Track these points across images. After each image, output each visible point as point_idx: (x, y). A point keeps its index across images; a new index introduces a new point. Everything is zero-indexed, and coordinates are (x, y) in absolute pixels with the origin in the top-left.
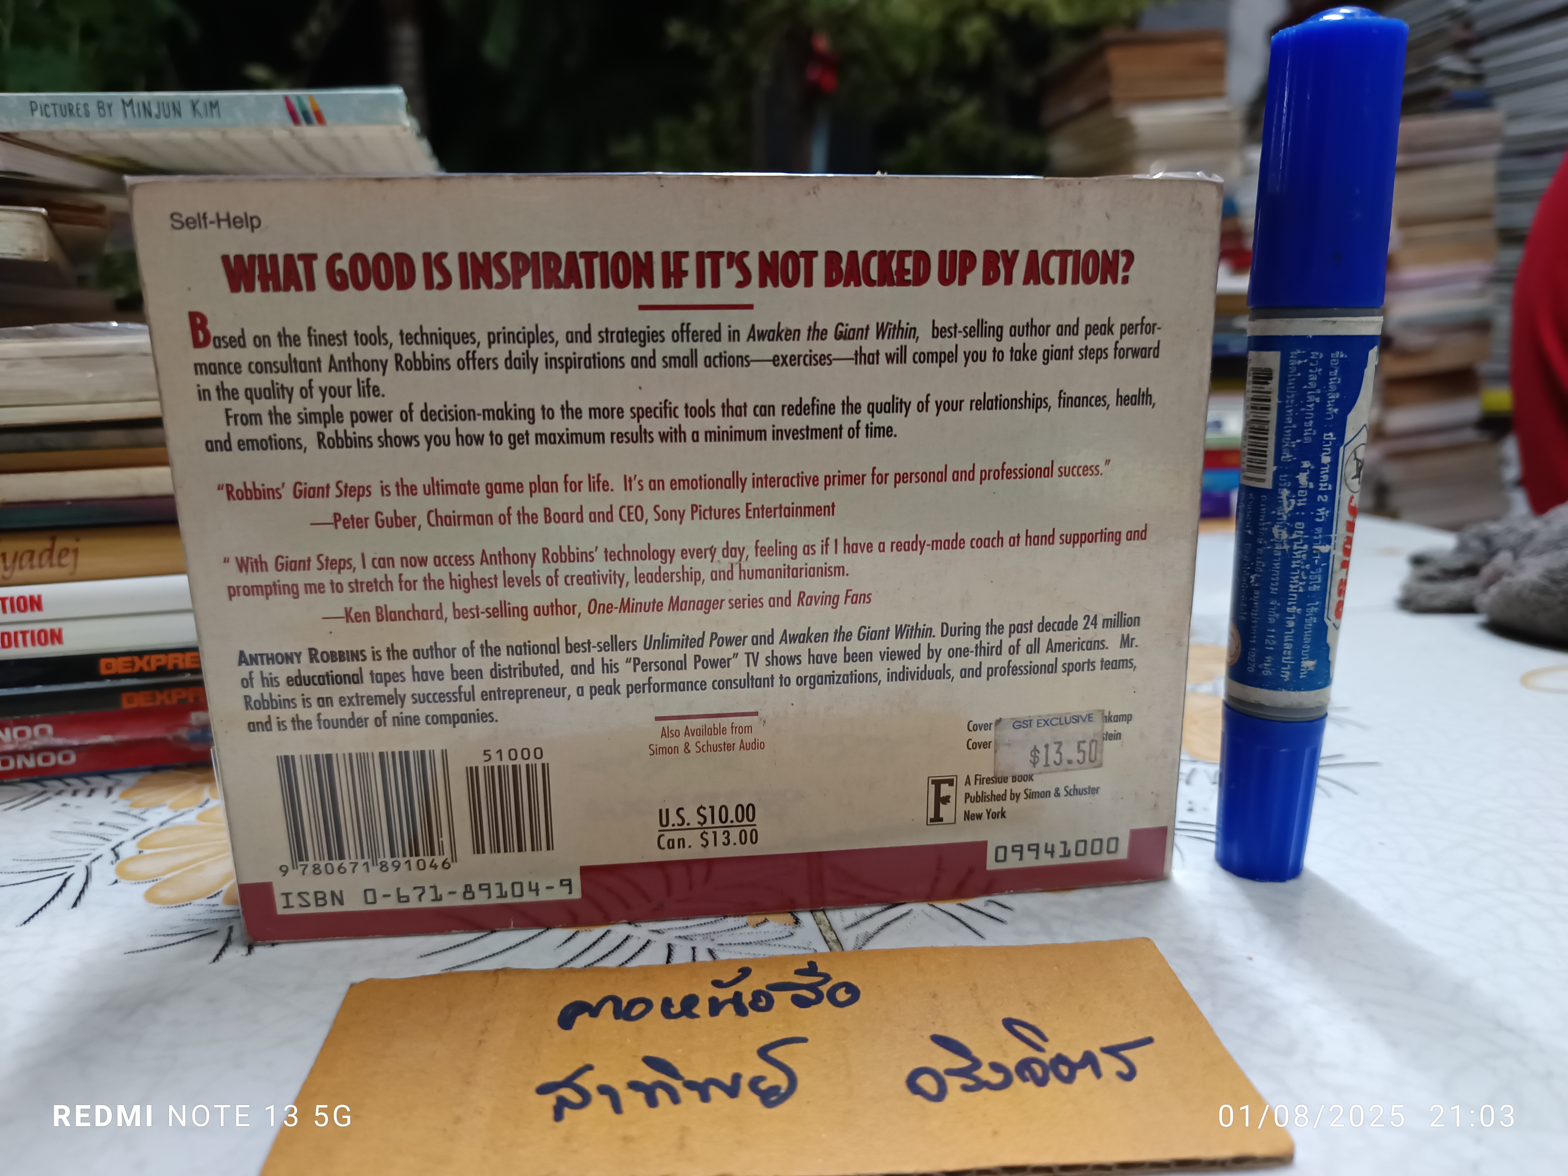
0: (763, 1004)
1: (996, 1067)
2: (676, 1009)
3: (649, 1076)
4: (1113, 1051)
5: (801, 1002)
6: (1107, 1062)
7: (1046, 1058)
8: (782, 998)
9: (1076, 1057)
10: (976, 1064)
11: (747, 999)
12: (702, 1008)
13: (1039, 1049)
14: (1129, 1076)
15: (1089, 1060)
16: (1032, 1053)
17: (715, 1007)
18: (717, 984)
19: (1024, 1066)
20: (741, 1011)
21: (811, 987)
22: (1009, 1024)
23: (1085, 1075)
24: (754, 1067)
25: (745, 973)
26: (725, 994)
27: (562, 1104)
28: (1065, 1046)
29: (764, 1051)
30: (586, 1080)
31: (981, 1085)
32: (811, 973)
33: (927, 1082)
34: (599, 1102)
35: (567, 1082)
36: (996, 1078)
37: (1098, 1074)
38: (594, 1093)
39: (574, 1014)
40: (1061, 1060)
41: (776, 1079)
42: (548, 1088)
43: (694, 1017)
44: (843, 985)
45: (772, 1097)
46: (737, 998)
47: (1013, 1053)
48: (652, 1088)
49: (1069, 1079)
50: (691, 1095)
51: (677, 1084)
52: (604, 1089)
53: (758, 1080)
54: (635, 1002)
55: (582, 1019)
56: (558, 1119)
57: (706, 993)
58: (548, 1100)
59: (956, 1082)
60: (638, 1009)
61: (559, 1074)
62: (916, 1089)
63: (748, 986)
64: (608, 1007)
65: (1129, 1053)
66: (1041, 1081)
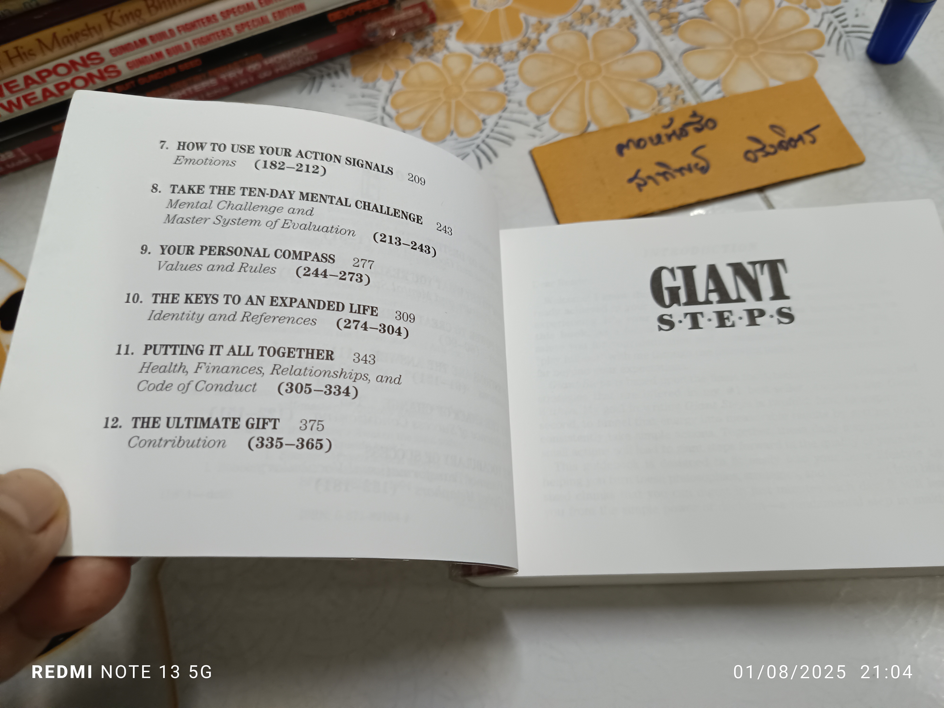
0: (684, 133)
1: (772, 146)
2: (655, 141)
3: (662, 170)
4: (808, 132)
5: (699, 130)
6: (808, 138)
7: (786, 139)
8: (690, 129)
9: (796, 137)
10: (764, 146)
11: (678, 132)
12: (664, 139)
13: (783, 136)
14: (814, 142)
15: (800, 138)
16: (780, 138)
17: (669, 137)
18: (665, 127)
19: (780, 143)
20: (679, 138)
21: (699, 122)
22: (772, 127)
23: (800, 144)
24: (693, 160)
25: (672, 120)
26: (669, 131)
27: (639, 186)
28: (792, 132)
29: (694, 152)
30: (642, 174)
31: (768, 154)
32: (694, 115)
33: (750, 156)
34: (650, 183)
35: (635, 177)
36: (772, 150)
37: (804, 143)
38: (646, 180)
39: (620, 149)
40: (791, 140)
41: (702, 164)
42: (631, 180)
43: (663, 143)
44: (710, 120)
45: (704, 170)
46: (674, 133)
47: (775, 139)
48: (664, 174)
49: (795, 146)
50: (678, 175)
51: (671, 171)
52: (650, 177)
53: (696, 165)
54: (640, 140)
55: (625, 151)
56: (640, 190)
57: (663, 132)
58: (633, 185)
59: (760, 154)
60: (642, 143)
61: (631, 175)
62: (748, 159)
63: (677, 125)
64: (631, 145)
65: (814, 133)
66: (786, 149)
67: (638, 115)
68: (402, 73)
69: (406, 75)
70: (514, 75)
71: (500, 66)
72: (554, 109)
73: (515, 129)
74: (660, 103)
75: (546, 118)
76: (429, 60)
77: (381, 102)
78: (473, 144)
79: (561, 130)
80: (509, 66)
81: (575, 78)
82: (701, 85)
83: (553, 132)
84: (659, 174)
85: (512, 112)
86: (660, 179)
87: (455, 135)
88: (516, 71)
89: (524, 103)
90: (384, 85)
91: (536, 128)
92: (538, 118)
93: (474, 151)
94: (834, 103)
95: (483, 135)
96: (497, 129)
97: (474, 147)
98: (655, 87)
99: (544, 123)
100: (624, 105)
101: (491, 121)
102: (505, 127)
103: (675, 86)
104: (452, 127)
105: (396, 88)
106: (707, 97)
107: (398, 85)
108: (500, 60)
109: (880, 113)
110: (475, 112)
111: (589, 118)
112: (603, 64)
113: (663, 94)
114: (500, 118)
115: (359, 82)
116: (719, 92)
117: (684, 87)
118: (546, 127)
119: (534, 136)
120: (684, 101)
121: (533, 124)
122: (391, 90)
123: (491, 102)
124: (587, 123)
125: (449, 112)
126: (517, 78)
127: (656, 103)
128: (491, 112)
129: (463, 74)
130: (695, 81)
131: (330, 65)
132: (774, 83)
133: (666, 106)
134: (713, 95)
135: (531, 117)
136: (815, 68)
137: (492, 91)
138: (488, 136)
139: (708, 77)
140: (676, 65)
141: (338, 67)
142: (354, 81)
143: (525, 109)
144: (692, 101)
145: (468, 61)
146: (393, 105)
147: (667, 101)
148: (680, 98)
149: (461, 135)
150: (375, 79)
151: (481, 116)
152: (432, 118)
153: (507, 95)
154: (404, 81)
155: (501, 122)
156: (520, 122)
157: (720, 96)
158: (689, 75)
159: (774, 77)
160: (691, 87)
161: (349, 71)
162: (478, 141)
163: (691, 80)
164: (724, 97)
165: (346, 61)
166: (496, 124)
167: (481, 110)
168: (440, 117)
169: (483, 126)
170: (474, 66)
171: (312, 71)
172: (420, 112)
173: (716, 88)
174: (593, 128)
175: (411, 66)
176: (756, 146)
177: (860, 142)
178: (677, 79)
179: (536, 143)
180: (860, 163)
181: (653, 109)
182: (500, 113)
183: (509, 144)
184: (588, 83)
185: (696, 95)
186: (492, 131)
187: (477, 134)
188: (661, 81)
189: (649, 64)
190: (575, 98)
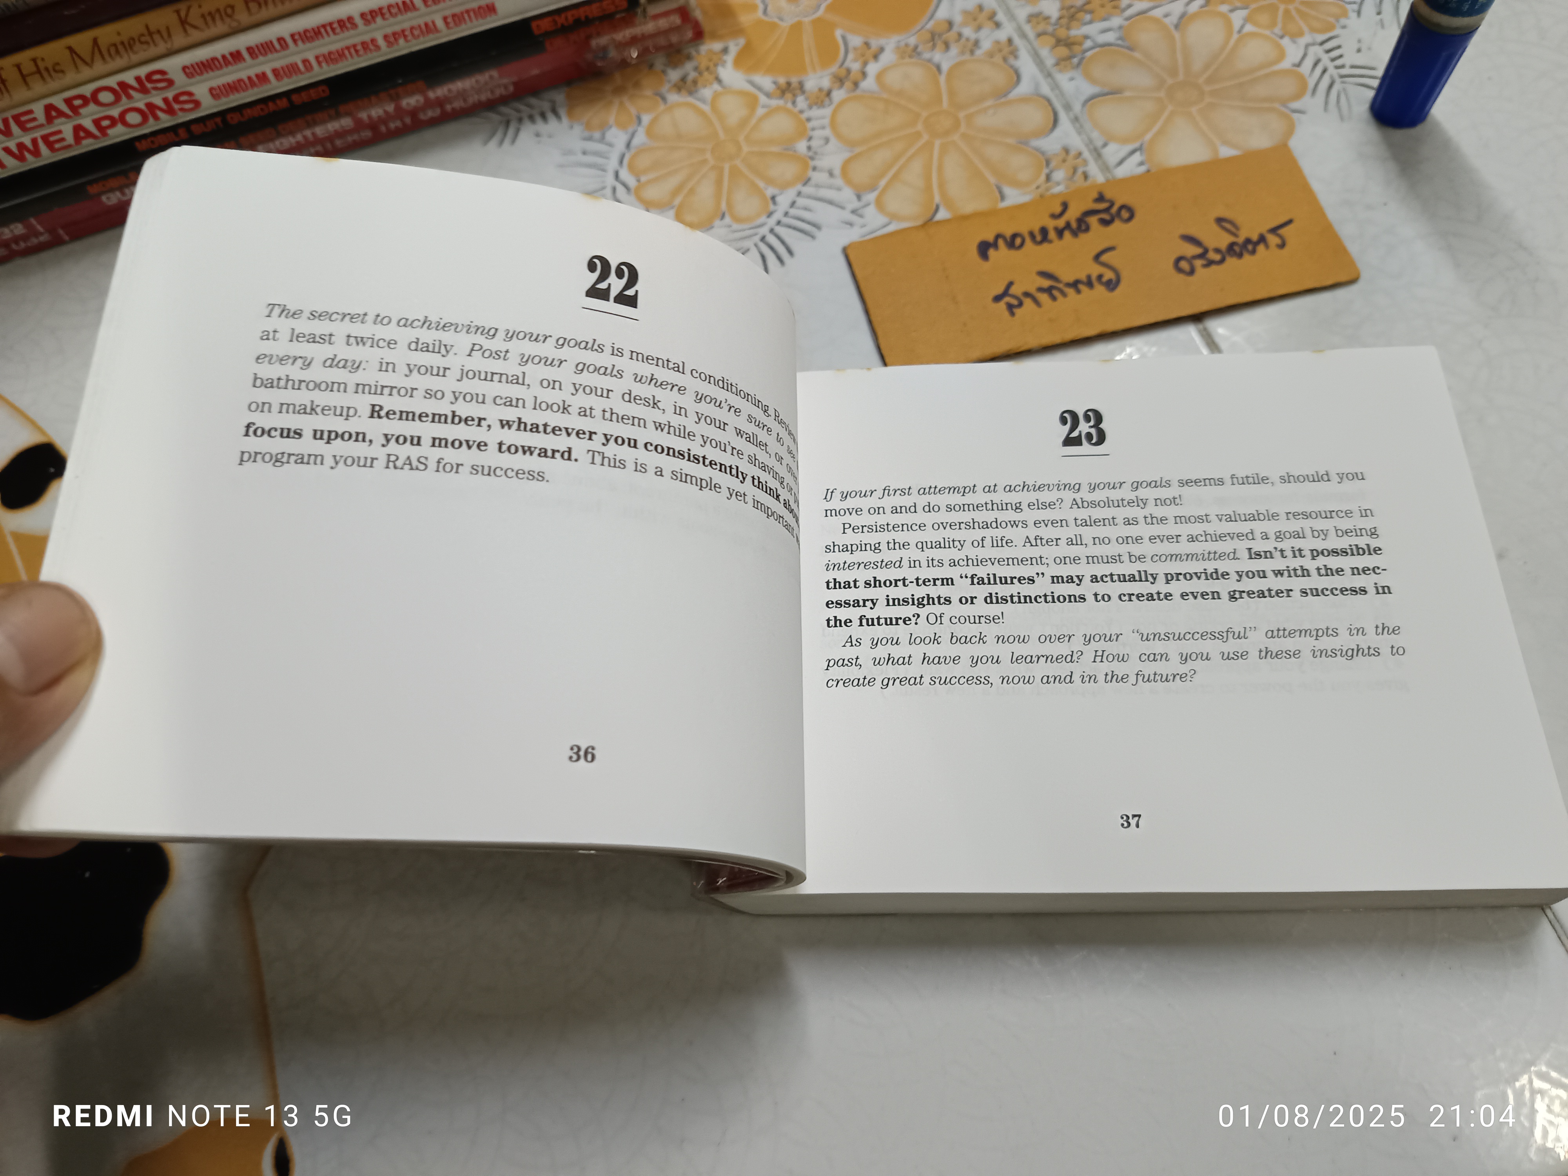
0: (1083, 227)
1: (1217, 251)
2: (1039, 238)
3: (1046, 283)
4: (1274, 230)
5: (1105, 223)
6: (1273, 240)
7: (1241, 240)
8: (1093, 221)
9: (1255, 237)
10: (1206, 251)
11: (1074, 225)
12: (1052, 235)
13: (1235, 235)
14: (1282, 246)
15: (1262, 239)
16: (1232, 239)
17: (1060, 233)
18: (1054, 216)
19: (1231, 247)
20: (1075, 234)
21: (1107, 210)
22: (1220, 221)
23: (1261, 248)
24: (1095, 270)
25: (1065, 206)
26: (1061, 223)
27: (1010, 308)
28: (1249, 230)
29: (1097, 257)
30: (1016, 290)
31: (1210, 263)
32: (1101, 198)
33: (1184, 265)
34: (1028, 302)
35: (1005, 293)
36: (1217, 257)
37: (1267, 246)
38: (1022, 298)
39: (984, 249)
40: (1248, 241)
41: (1109, 275)
42: (997, 299)
43: (1050, 242)
44: (1123, 207)
45: (1111, 285)
46: (1068, 225)
47: (1224, 240)
48: (1049, 290)
49: (1253, 252)
50: (1070, 291)
51: (1061, 286)
52: (1027, 294)
53: (1100, 277)
54: (1014, 236)
55: (991, 252)
56: (1012, 314)
57: (1051, 224)
58: (1002, 305)
59: (1198, 263)
60: (1018, 241)
61: (1000, 290)
62: (1180, 270)
63: (1072, 215)
64: (1001, 242)
65: (1282, 231)
66: (1240, 256)
67: (1014, 197)
68: (646, 119)
69: (653, 122)
70: (823, 128)
71: (801, 112)
72: (883, 183)
73: (822, 213)
74: (1048, 178)
75: (871, 197)
76: (690, 99)
77: (613, 163)
78: (756, 234)
79: (893, 217)
80: (815, 112)
81: (918, 135)
82: (1112, 152)
83: (882, 219)
84: (1041, 290)
85: (817, 186)
86: (1043, 298)
87: (728, 220)
88: (826, 121)
89: (837, 172)
90: (617, 137)
91: (854, 212)
92: (859, 197)
93: (756, 245)
94: (1316, 186)
95: (772, 222)
96: (793, 211)
97: (757, 239)
98: (1043, 153)
99: (867, 205)
100: (992, 180)
101: (784, 200)
102: (806, 209)
103: (1073, 153)
104: (724, 206)
105: (637, 141)
106: (1121, 172)
107: (640, 138)
108: (801, 102)
109: (1385, 204)
110: (761, 184)
111: (937, 199)
112: (961, 115)
113: (1053, 164)
114: (799, 194)
115: (578, 130)
116: (1141, 164)
117: (1086, 154)
118: (871, 212)
119: (851, 224)
120: (1086, 176)
121: (850, 207)
122: (628, 145)
123: (787, 170)
124: (934, 207)
125: (719, 183)
126: (827, 132)
127: (1043, 178)
128: (784, 186)
129: (744, 122)
130: (1105, 145)
131: (533, 101)
132: (1226, 152)
133: (1058, 184)
134: (1131, 168)
135: (847, 195)
136: (1290, 131)
137: (787, 152)
138: (779, 223)
139: (1124, 141)
140: (1076, 120)
141: (546, 106)
142: (571, 127)
143: (839, 181)
144: (1098, 177)
145: (752, 103)
146: (631, 168)
147: (1059, 175)
148: (1080, 171)
149: (737, 219)
150: (604, 127)
151: (770, 191)
152: (692, 191)
153: (812, 158)
154: (649, 133)
155: (801, 202)
156: (830, 202)
157: (1143, 169)
158: (1095, 135)
159: (1226, 143)
160: (1098, 154)
161: (562, 112)
162: (764, 231)
163: (1099, 143)
164: (1148, 171)
165: (559, 96)
166: (793, 204)
167: (770, 182)
168: (706, 190)
169: (772, 207)
170: (760, 111)
171: (505, 110)
172: (673, 182)
173: (1137, 157)
174: (942, 215)
175: (662, 107)
176: (1192, 250)
177: (1353, 248)
178: (1076, 142)
179: (853, 235)
180: (1353, 281)
181: (1038, 188)
182: (799, 187)
183: (813, 237)
184: (937, 143)
185: (1105, 168)
186: (786, 214)
187: (763, 219)
188: (1051, 144)
189: (1035, 117)
190: (917, 166)
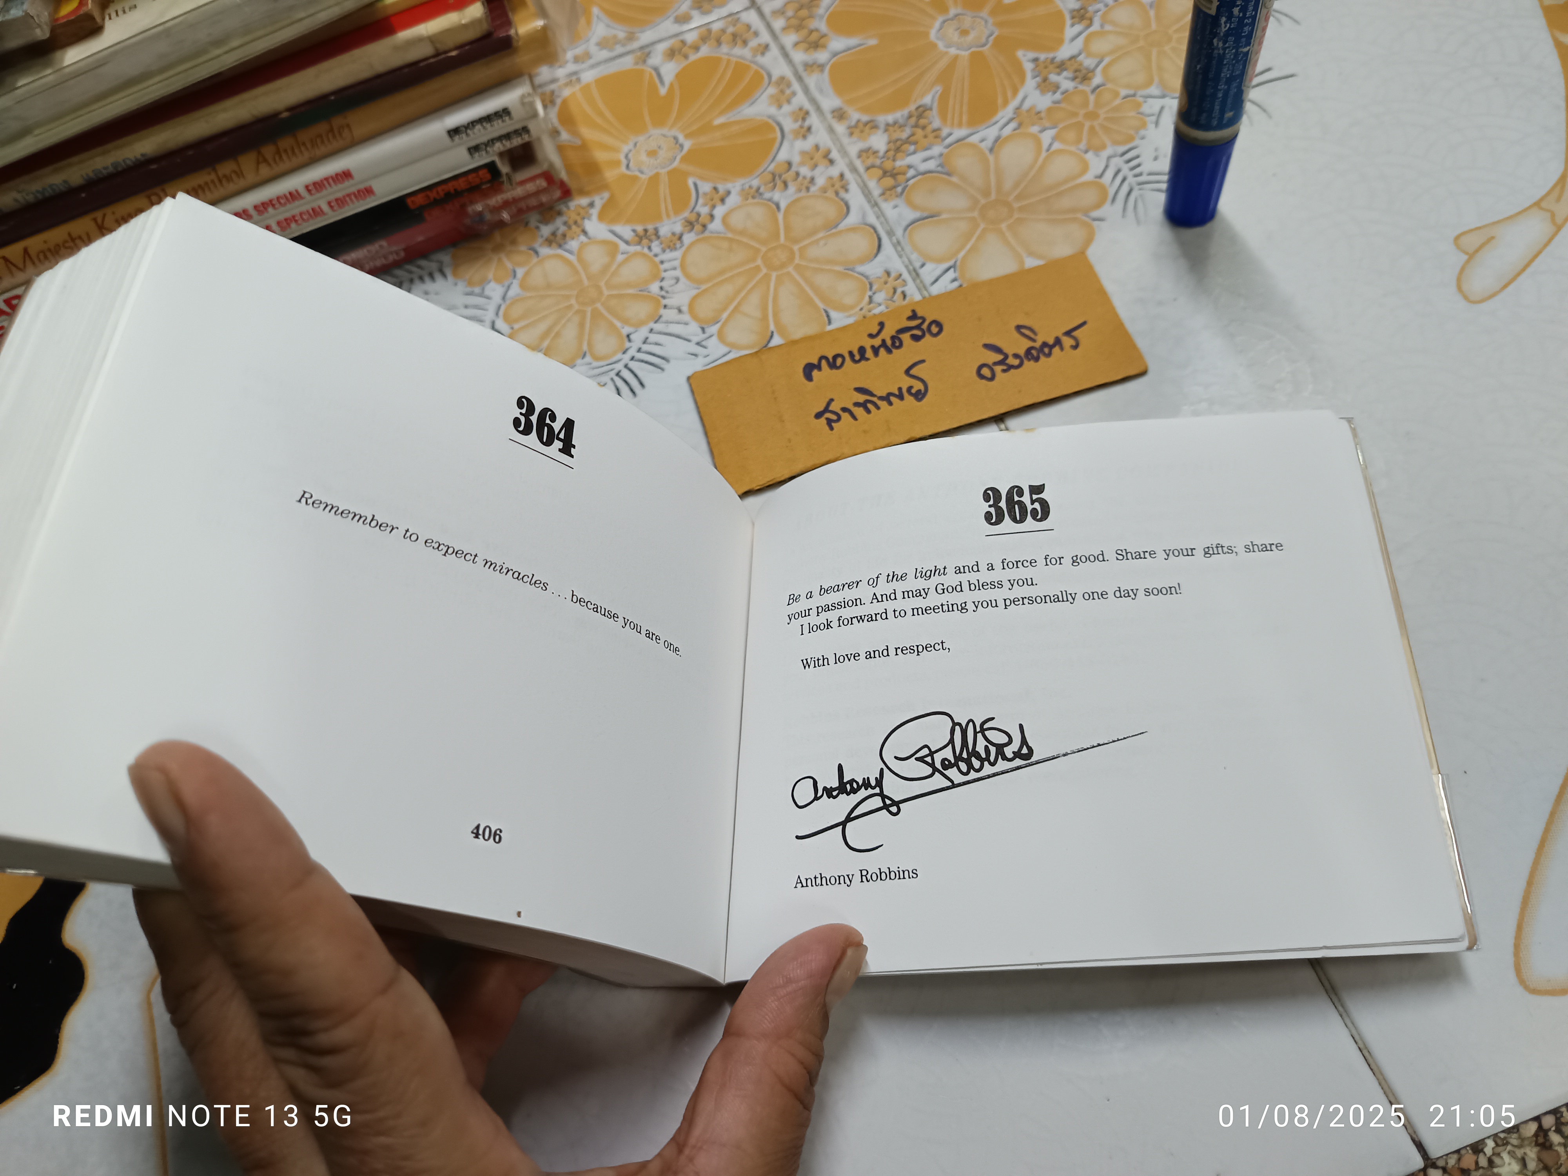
0: (897, 344)
1: (1016, 356)
2: (857, 357)
3: (861, 398)
4: (1068, 333)
5: (916, 338)
6: (1067, 342)
7: (1038, 345)
9: (1051, 341)
10: (1006, 357)
11: (889, 342)
12: (869, 353)
13: (1034, 340)
14: (1075, 347)
15: (1058, 342)
16: (1031, 344)
17: (876, 351)
18: (871, 336)
19: (1028, 351)
20: (889, 351)
21: (918, 327)
22: (1019, 328)
23: (1056, 350)
24: (906, 382)
25: (882, 325)
26: (877, 342)
27: (829, 422)
28: (1046, 336)
29: (907, 372)
30: (834, 407)
31: (1011, 367)
32: (914, 316)
33: (986, 372)
34: (845, 416)
35: (826, 410)
36: (1016, 362)
37: (1062, 349)
38: (841, 413)
39: (809, 370)
40: (1045, 344)
41: (918, 386)
42: (818, 416)
43: (868, 359)
44: (934, 322)
45: (919, 396)
46: (884, 343)
47: (1022, 346)
48: (863, 405)
49: (1049, 355)
50: (883, 404)
51: (875, 399)
52: (844, 410)
53: (909, 389)
54: (835, 357)
55: (815, 373)
56: (832, 428)
57: (868, 343)
58: (823, 421)
59: (998, 369)
60: (839, 361)
61: (821, 408)
62: (981, 377)
63: (887, 334)
64: (824, 362)
65: (1075, 334)
66: (1037, 359)
67: (840, 320)
68: (520, 272)
69: (527, 274)
70: (675, 269)
71: (656, 255)
72: (725, 315)
73: (672, 347)
74: (871, 300)
75: (714, 329)
76: (560, 252)
77: (489, 315)
78: (612, 370)
79: (733, 346)
80: (669, 255)
81: (758, 268)
82: (929, 272)
83: (724, 349)
84: (857, 404)
85: (667, 322)
86: (859, 412)
87: (588, 359)
88: (676, 263)
89: (685, 308)
90: (495, 290)
91: (698, 344)
92: (703, 330)
93: (612, 379)
94: (1109, 289)
95: (626, 358)
96: (645, 347)
97: (612, 374)
98: (867, 277)
99: (711, 336)
100: (821, 306)
101: (638, 338)
102: (657, 344)
103: (893, 275)
104: (585, 347)
105: (511, 293)
106: (935, 290)
107: (515, 290)
108: (656, 247)
109: (1175, 300)
110: (618, 324)
111: (772, 327)
112: (796, 248)
113: (875, 288)
114: (651, 331)
115: (461, 286)
116: (954, 280)
117: (906, 275)
118: (713, 342)
119: (696, 355)
120: (904, 296)
121: (696, 339)
122: (504, 298)
123: (640, 310)
124: (770, 334)
125: (582, 325)
126: (678, 273)
127: (867, 299)
128: (639, 325)
129: (605, 268)
130: (923, 265)
131: (423, 263)
132: (1031, 263)
133: (880, 305)
134: (945, 285)
135: (693, 329)
136: (1089, 239)
137: (642, 294)
138: (632, 359)
139: (939, 261)
140: (897, 244)
141: (433, 266)
142: (456, 284)
143: (686, 317)
144: (914, 295)
145: (613, 250)
146: (506, 319)
147: (880, 297)
148: (899, 291)
149: (596, 358)
150: (484, 282)
151: (626, 330)
152: (558, 335)
153: (664, 297)
154: (522, 286)
155: (653, 338)
156: (678, 337)
157: (956, 284)
158: (914, 257)
159: (1031, 254)
160: (916, 274)
161: (448, 271)
162: (619, 366)
163: (917, 265)
164: (961, 286)
165: (445, 257)
166: (645, 342)
167: (626, 322)
168: (570, 333)
169: (627, 344)
170: (620, 258)
171: (398, 272)
172: (542, 327)
173: (951, 274)
174: (777, 341)
175: (535, 260)
176: (993, 357)
177: (1142, 343)
178: (897, 265)
179: (698, 365)
180: (1143, 373)
181: (861, 309)
182: (652, 325)
183: (662, 369)
184: (774, 275)
185: (922, 287)
186: (639, 350)
187: (619, 356)
188: (874, 269)
189: (861, 244)
190: (755, 299)
